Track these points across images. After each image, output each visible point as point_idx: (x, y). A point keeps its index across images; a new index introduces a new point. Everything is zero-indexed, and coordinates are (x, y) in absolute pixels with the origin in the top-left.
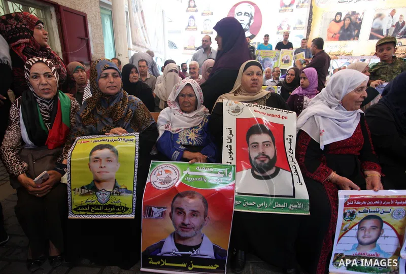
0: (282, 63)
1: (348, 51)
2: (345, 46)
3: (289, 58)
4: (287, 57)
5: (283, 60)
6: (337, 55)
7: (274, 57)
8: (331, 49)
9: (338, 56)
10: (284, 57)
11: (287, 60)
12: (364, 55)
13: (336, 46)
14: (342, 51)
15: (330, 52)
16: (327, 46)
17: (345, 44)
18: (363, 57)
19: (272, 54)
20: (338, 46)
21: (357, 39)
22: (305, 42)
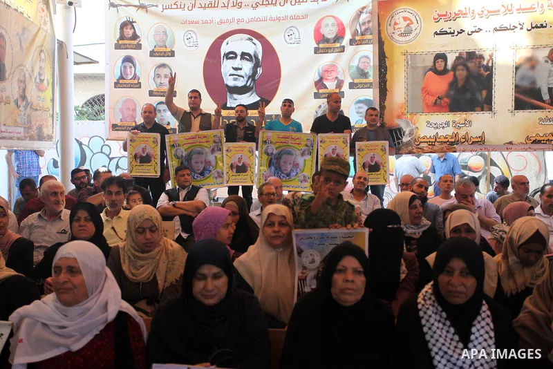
1: (474, 134)
2: (468, 123)
4: (334, 150)
6: (452, 144)
8: (437, 131)
9: (456, 146)
12: (511, 143)
13: (447, 124)
15: (436, 137)
16: (428, 122)
17: (466, 120)
18: (510, 146)
19: (298, 141)
20: (451, 124)
21: (490, 109)
22: (376, 114)
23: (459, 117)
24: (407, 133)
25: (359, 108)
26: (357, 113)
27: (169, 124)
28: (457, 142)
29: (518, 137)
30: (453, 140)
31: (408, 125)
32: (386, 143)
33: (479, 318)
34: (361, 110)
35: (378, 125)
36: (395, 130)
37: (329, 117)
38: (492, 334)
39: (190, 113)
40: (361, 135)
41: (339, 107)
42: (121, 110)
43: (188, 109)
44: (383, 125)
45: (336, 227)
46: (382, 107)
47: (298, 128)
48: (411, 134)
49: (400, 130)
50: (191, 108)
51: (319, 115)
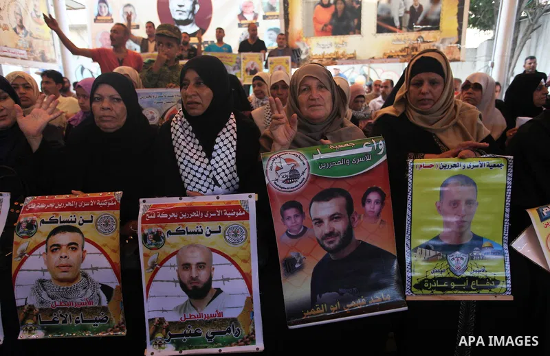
0: (246, 75)
1: (349, 52)
2: (344, 43)
3: (256, 66)
4: (252, 65)
5: (247, 70)
6: (334, 59)
7: (234, 64)
8: (324, 50)
9: (337, 61)
10: (249, 66)
11: (253, 69)
12: (373, 58)
13: (331, 45)
14: (341, 52)
15: (323, 54)
16: (318, 44)
17: (343, 41)
18: (373, 60)
19: (230, 60)
20: (333, 44)
21: (360, 33)
22: (283, 38)
23: (338, 39)
24: (304, 52)
25: (271, 34)
26: (269, 38)
27: (136, 50)
28: (338, 58)
29: (377, 53)
30: (335, 57)
31: (304, 46)
32: (289, 58)
33: (225, 130)
34: (272, 36)
35: (285, 46)
36: (296, 51)
37: (250, 41)
38: (234, 143)
39: (147, 39)
40: (273, 54)
41: (256, 34)
42: (101, 40)
43: (145, 36)
44: (288, 47)
45: (171, 87)
46: (287, 33)
47: (229, 49)
48: (307, 53)
49: (299, 50)
50: (149, 36)
51: (243, 40)
